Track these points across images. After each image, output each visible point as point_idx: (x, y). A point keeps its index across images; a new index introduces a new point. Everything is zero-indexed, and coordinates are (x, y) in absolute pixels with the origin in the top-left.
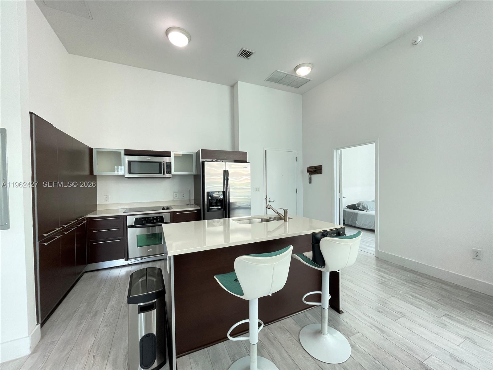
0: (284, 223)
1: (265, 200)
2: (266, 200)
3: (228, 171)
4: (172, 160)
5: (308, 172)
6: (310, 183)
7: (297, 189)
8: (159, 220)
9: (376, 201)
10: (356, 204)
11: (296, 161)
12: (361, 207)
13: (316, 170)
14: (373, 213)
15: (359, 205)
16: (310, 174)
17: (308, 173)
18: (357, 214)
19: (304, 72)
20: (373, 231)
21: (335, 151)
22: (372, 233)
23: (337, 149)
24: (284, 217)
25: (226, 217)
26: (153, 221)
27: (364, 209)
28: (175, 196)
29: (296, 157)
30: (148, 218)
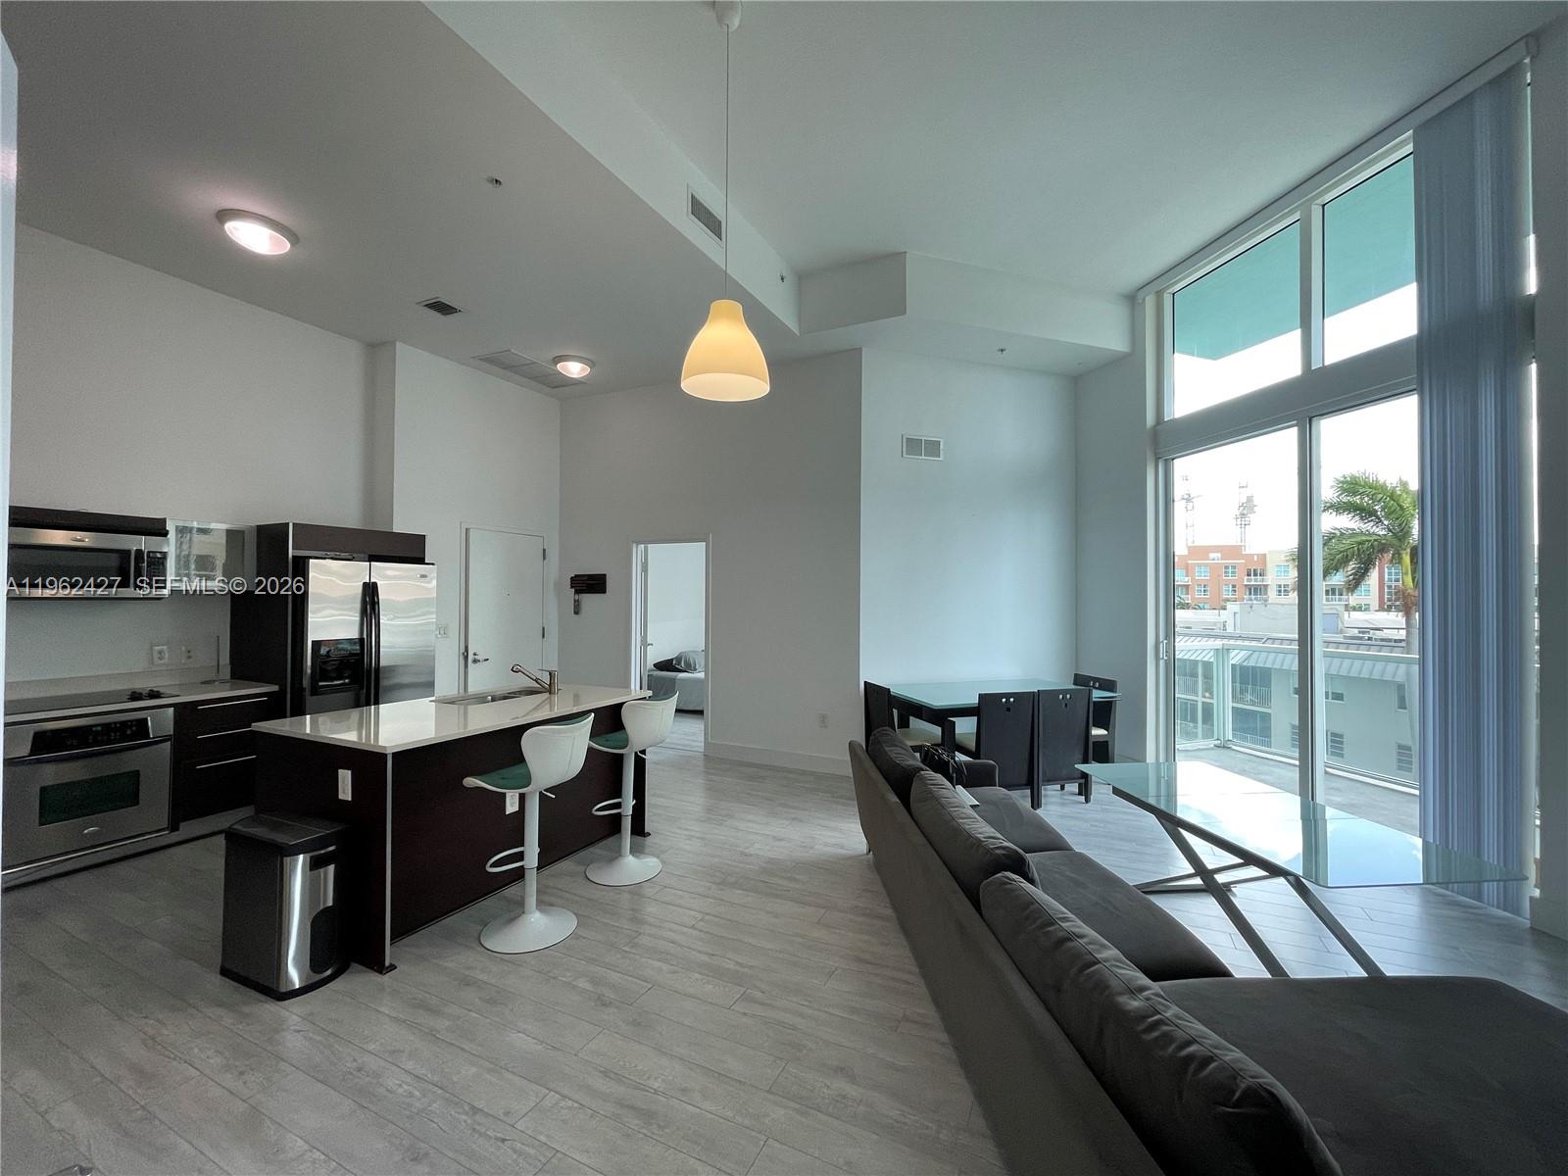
0: (549, 698)
1: (462, 657)
2: (466, 658)
3: (375, 585)
4: (170, 546)
5: (572, 587)
6: (576, 613)
7: (544, 629)
8: (129, 732)
9: (706, 651)
10: (672, 660)
11: (544, 558)
12: (683, 664)
13: (590, 584)
14: (702, 675)
15: (679, 659)
16: (577, 592)
17: (573, 590)
18: (673, 681)
19: (574, 369)
20: (700, 713)
21: (634, 545)
22: (700, 716)
23: (638, 543)
24: (550, 685)
25: (368, 704)
26: (105, 737)
27: (689, 667)
28: (156, 655)
29: (544, 550)
30: (88, 729)
